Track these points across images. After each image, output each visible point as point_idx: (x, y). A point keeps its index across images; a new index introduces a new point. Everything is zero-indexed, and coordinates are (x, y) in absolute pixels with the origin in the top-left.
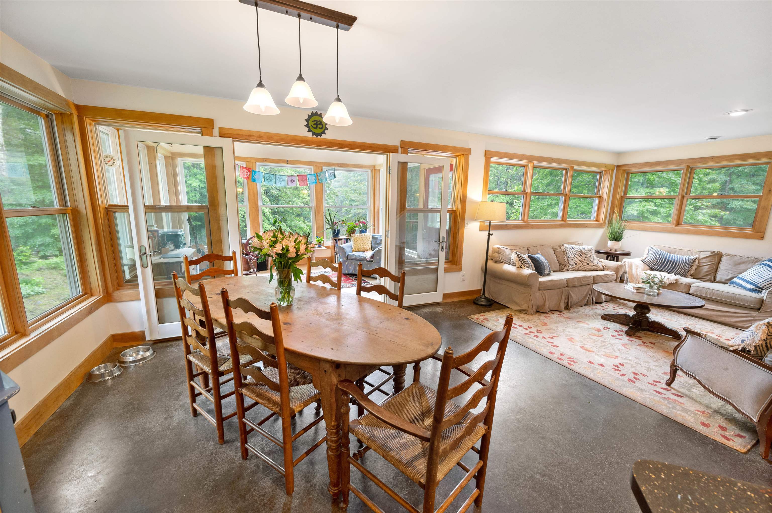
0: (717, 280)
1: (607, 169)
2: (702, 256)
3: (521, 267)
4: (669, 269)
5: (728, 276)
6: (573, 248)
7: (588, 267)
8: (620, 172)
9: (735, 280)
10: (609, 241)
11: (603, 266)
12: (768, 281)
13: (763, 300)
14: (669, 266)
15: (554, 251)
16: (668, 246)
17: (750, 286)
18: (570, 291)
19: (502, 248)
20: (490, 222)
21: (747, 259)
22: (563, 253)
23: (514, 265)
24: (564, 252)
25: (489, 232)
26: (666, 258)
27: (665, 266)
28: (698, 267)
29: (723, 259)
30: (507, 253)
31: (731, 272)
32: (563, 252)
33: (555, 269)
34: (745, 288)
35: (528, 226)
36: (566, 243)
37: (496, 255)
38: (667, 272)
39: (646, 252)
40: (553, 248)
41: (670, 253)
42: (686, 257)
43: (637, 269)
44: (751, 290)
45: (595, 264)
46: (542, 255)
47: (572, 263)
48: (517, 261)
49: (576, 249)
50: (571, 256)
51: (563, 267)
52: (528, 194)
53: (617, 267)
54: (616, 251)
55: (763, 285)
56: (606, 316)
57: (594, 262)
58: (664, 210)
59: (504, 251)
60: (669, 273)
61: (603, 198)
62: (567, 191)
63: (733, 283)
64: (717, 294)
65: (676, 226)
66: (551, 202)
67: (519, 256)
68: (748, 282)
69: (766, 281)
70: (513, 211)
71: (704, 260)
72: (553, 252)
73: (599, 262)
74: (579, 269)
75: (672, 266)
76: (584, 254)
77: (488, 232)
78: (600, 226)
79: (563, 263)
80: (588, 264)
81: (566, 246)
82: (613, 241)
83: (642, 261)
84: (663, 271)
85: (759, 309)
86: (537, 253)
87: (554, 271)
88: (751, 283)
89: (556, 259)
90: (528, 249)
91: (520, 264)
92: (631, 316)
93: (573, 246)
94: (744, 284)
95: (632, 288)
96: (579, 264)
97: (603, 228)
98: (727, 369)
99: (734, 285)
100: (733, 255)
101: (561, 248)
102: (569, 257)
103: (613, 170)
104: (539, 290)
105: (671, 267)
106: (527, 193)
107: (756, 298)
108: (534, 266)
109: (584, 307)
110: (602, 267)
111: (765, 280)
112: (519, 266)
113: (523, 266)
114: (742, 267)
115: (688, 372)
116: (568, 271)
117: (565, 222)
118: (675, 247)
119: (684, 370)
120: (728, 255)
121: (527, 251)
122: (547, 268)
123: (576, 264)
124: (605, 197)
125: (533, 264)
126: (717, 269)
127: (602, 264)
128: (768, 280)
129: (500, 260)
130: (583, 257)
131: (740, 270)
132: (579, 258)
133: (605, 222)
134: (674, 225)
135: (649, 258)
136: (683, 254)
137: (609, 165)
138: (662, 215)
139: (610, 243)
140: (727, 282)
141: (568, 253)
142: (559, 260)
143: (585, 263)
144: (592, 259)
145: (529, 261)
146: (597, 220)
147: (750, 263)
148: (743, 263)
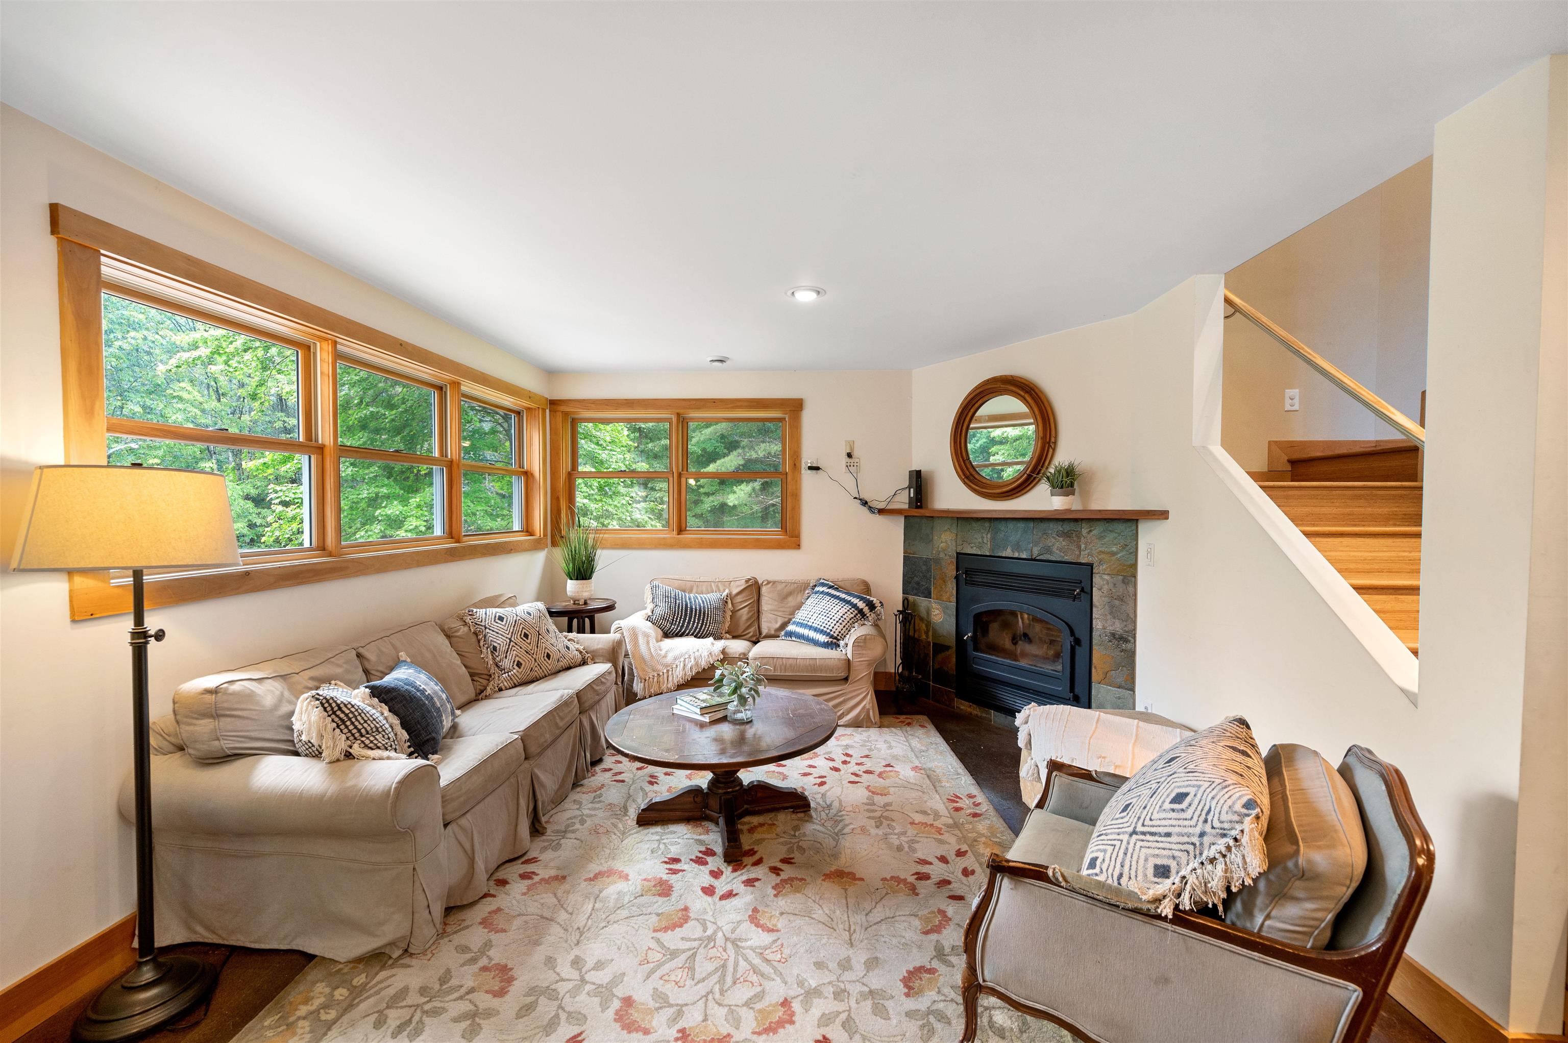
0: (764, 634)
1: (533, 405)
2: (735, 592)
3: (349, 756)
4: (696, 628)
5: (776, 622)
6: (501, 619)
7: (550, 665)
8: (559, 417)
9: (791, 628)
10: (569, 581)
11: (581, 652)
12: (841, 624)
13: (849, 660)
14: (694, 622)
15: (448, 637)
16: (677, 577)
17: (823, 638)
18: (536, 771)
19: (236, 687)
20: (138, 575)
21: (792, 587)
22: (474, 639)
23: (316, 754)
24: (478, 634)
25: (139, 620)
26: (686, 605)
27: (689, 623)
28: (734, 612)
29: (764, 590)
30: (269, 701)
31: (779, 614)
32: (476, 634)
33: (463, 699)
34: (816, 643)
35: (346, 568)
36: (476, 605)
37: (204, 726)
38: (692, 635)
39: (648, 597)
40: (443, 631)
41: (684, 591)
42: (712, 598)
43: (648, 643)
44: (826, 645)
45: (563, 651)
46: (419, 663)
47: (506, 663)
48: (328, 735)
49: (511, 620)
50: (500, 642)
51: (484, 682)
52: (327, 452)
53: (613, 649)
54: (585, 603)
55: (837, 633)
56: (648, 814)
57: (560, 646)
58: (596, 506)
59: (250, 696)
60: (699, 638)
61: (532, 475)
62: (452, 452)
63: (790, 634)
64: (791, 666)
65: (678, 534)
66: (376, 490)
67: (331, 708)
68: (816, 630)
69: (838, 624)
70: (270, 519)
71: (739, 599)
72: (447, 642)
73: (569, 644)
74: (530, 678)
75: (699, 620)
76: (532, 631)
77: (128, 624)
78: (537, 546)
79: (480, 669)
80: (548, 656)
81: (481, 612)
82: (577, 579)
83: (648, 619)
84: (687, 635)
85: (846, 679)
86: (396, 664)
87: (464, 706)
88: (822, 632)
89: (459, 662)
90: (359, 656)
91: (342, 744)
92: (704, 786)
93: (500, 611)
94: (812, 634)
95: (698, 711)
96: (527, 662)
97: (543, 549)
98: (1167, 981)
99: (794, 639)
100: (774, 582)
101: (465, 624)
102: (495, 648)
103: (544, 410)
104: (446, 826)
105: (698, 623)
106: (321, 449)
107: (839, 659)
108: (404, 725)
109: (574, 796)
110: (580, 656)
111: (837, 622)
112: (337, 754)
113: (356, 749)
114: (792, 601)
115: (1031, 1004)
116: (500, 690)
117: (458, 541)
118: (688, 578)
119: (1014, 997)
120: (769, 582)
121: (357, 662)
122: (445, 711)
123: (519, 665)
124: (537, 474)
125: (396, 721)
126: (758, 611)
127: (577, 646)
128: (840, 621)
129: (227, 745)
130: (533, 638)
131: (790, 607)
132: (524, 645)
133: (545, 535)
134: (675, 532)
135: (658, 611)
136: (704, 589)
137: (535, 394)
138: (595, 514)
139: (572, 587)
140: (778, 633)
141: (491, 636)
142: (469, 664)
143: (540, 656)
144: (553, 641)
145: (380, 714)
146: (527, 530)
147: (798, 593)
148: (790, 594)
